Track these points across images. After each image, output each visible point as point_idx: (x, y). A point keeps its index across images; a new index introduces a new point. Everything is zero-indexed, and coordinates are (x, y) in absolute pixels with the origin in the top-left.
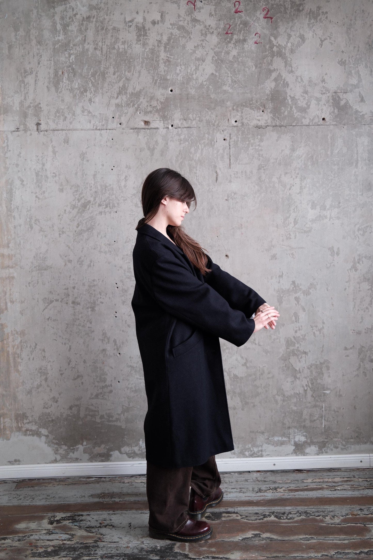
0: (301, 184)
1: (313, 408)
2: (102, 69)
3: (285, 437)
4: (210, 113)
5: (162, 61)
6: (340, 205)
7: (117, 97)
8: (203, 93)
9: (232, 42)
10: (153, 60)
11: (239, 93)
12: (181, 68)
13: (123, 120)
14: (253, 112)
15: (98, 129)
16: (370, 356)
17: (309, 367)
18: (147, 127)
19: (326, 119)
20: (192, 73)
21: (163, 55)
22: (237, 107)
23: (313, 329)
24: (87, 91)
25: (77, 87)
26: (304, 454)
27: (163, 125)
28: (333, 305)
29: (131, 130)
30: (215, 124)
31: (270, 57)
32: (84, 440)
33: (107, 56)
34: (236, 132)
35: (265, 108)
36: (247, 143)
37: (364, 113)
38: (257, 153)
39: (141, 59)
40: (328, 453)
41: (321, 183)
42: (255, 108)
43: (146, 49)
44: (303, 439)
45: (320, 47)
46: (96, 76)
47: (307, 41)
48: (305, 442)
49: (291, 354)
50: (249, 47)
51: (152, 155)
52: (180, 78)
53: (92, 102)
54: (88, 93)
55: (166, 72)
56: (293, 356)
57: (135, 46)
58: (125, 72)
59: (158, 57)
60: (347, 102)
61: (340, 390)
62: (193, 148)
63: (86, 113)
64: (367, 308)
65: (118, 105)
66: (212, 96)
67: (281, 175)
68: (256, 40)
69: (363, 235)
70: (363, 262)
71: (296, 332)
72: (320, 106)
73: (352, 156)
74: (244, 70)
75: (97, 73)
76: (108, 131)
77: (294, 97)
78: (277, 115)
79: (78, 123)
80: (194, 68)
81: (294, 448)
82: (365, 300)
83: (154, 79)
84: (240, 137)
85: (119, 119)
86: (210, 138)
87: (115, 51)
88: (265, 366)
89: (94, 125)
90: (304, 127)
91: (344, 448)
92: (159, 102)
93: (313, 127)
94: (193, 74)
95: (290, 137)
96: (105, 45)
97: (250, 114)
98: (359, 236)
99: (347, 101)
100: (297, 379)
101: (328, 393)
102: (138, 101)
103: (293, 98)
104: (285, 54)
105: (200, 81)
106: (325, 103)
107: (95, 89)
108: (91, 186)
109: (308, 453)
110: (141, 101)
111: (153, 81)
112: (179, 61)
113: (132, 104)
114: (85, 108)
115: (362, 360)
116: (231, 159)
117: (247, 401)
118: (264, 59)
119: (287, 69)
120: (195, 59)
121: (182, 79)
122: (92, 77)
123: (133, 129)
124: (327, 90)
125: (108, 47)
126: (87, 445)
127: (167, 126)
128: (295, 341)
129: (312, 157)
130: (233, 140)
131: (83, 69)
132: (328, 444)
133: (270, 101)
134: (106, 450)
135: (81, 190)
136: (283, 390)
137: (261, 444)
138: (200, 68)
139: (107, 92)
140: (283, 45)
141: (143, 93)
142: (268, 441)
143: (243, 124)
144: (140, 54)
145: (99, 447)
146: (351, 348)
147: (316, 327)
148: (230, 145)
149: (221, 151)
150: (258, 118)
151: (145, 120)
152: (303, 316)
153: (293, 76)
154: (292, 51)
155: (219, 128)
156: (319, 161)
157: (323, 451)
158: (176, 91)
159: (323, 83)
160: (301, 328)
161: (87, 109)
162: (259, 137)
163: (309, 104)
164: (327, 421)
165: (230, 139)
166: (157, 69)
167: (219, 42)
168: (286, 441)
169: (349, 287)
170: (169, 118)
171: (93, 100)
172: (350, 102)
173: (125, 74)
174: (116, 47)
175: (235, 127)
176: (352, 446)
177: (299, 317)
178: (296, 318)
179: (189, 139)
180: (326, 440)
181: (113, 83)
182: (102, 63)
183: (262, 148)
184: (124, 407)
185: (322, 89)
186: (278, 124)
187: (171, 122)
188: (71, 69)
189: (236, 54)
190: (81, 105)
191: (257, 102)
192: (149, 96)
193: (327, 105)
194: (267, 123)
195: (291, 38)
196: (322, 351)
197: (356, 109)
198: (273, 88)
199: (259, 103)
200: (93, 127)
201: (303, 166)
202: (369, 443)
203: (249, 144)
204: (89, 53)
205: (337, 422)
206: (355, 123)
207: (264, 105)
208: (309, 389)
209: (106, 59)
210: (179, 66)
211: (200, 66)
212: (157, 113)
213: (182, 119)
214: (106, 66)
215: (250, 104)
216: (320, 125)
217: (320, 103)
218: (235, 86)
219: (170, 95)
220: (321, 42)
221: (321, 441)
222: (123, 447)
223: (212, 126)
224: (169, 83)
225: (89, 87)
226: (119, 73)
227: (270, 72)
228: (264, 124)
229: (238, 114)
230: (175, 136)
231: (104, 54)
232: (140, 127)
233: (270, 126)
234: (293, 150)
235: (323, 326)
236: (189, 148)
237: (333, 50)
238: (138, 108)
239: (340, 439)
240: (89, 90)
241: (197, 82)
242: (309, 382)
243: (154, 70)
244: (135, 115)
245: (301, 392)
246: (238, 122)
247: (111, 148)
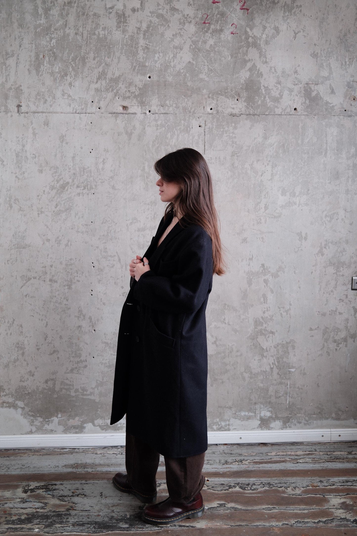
0: (272, 171)
1: (278, 385)
2: (82, 54)
3: (251, 412)
4: (186, 100)
5: (141, 48)
6: (309, 192)
7: (97, 82)
8: (180, 80)
9: (209, 32)
10: (132, 47)
11: (214, 81)
13: (102, 104)
14: (228, 100)
15: (77, 112)
16: (333, 337)
17: (276, 346)
18: (125, 112)
19: (298, 109)
20: (169, 61)
21: (142, 42)
22: (213, 95)
23: (280, 311)
24: (68, 75)
25: (57, 70)
26: (269, 428)
27: (141, 110)
28: (300, 287)
29: (110, 115)
30: (191, 111)
31: (245, 48)
32: (59, 413)
33: (87, 42)
34: (211, 119)
35: (239, 96)
36: (222, 130)
37: (334, 104)
38: (231, 140)
39: (120, 45)
40: (291, 427)
41: (291, 170)
42: (230, 96)
43: (125, 36)
44: (268, 414)
45: (294, 39)
46: (77, 61)
47: (281, 33)
48: (270, 417)
49: (259, 334)
50: (225, 37)
51: (130, 139)
52: (158, 65)
53: (72, 87)
54: (68, 77)
55: (145, 59)
56: (261, 335)
57: (115, 32)
58: (105, 57)
59: (137, 44)
60: (318, 94)
61: (304, 368)
62: (169, 133)
63: (66, 97)
64: (332, 291)
65: (98, 89)
66: (189, 84)
67: (253, 162)
68: (232, 30)
69: (330, 221)
70: (329, 247)
71: (264, 312)
72: (292, 96)
73: (322, 146)
74: (221, 59)
75: (77, 58)
76: (87, 115)
77: (267, 87)
78: (251, 104)
79: (58, 106)
80: (172, 56)
81: (259, 422)
82: (330, 284)
83: (132, 65)
84: (214, 124)
85: (98, 104)
86: (186, 124)
87: (96, 37)
88: (234, 345)
89: (73, 109)
90: (276, 116)
91: (307, 424)
92: (137, 88)
93: (285, 116)
94: (171, 62)
95: (263, 126)
96: (86, 30)
97: (225, 102)
98: (326, 222)
99: (319, 92)
100: (264, 357)
101: (293, 371)
102: (117, 87)
103: (266, 88)
104: (260, 45)
105: (177, 69)
107: (75, 74)
108: (70, 168)
109: (272, 428)
110: (119, 86)
111: (132, 67)
112: (158, 48)
113: (110, 89)
114: (66, 91)
115: (326, 340)
116: (205, 145)
117: (216, 377)
118: (240, 49)
119: (261, 60)
120: (174, 47)
121: (160, 66)
122: (72, 61)
123: (112, 114)
124: (300, 82)
125: (89, 33)
126: (61, 417)
127: (145, 112)
128: (263, 321)
129: (283, 145)
130: (208, 126)
131: (64, 53)
132: (292, 420)
133: (245, 91)
134: (80, 423)
135: (59, 172)
136: (250, 367)
137: (228, 419)
138: (177, 56)
139: (86, 77)
140: (259, 37)
141: (122, 79)
142: (235, 416)
143: (218, 112)
144: (119, 40)
145: (73, 419)
146: (316, 329)
148: (205, 132)
149: (196, 138)
150: (233, 106)
151: (123, 105)
152: (271, 297)
153: (267, 67)
154: (267, 43)
155: (195, 115)
156: (290, 149)
157: (287, 426)
158: (154, 78)
159: (296, 74)
160: (269, 309)
161: (67, 92)
162: (233, 124)
163: (282, 94)
164: (291, 398)
165: (205, 125)
166: (136, 56)
167: (197, 32)
168: (252, 416)
169: (315, 271)
170: (147, 104)
171: (73, 84)
172: (321, 94)
173: (104, 59)
174: (97, 32)
175: (210, 114)
176: (315, 422)
177: (268, 299)
178: (264, 300)
179: (165, 125)
180: (290, 416)
181: (93, 68)
182: (83, 48)
183: (236, 135)
184: (98, 382)
185: (295, 80)
186: (251, 112)
187: (149, 107)
188: (52, 53)
189: (213, 43)
190: (61, 88)
191: (232, 90)
192: (128, 82)
193: (299, 95)
194: (241, 111)
195: (266, 30)
196: (288, 332)
197: (326, 100)
198: (248, 78)
199: (234, 92)
201: (275, 154)
202: (330, 419)
203: (223, 131)
204: (70, 38)
205: (301, 399)
206: (325, 114)
207: (239, 94)
208: (275, 367)
209: (87, 44)
210: (158, 54)
211: (178, 54)
212: (135, 99)
213: (160, 105)
214: (86, 51)
215: (225, 93)
216: (291, 115)
217: (293, 93)
218: (211, 75)
219: (148, 81)
220: (294, 35)
221: (286, 416)
222: (96, 420)
223: (188, 112)
224: (148, 69)
225: (70, 71)
226: (99, 59)
227: (245, 62)
228: (238, 113)
229: (214, 102)
230: (152, 122)
231: (84, 40)
232: (118, 112)
233: (243, 114)
234: (266, 138)
235: (290, 308)
236: (166, 133)
237: (306, 43)
238: (117, 93)
239: (303, 415)
240: (69, 74)
241: (175, 70)
242: (275, 360)
243: (133, 56)
244: (113, 100)
245: (267, 370)
246: (213, 110)
247: (90, 131)
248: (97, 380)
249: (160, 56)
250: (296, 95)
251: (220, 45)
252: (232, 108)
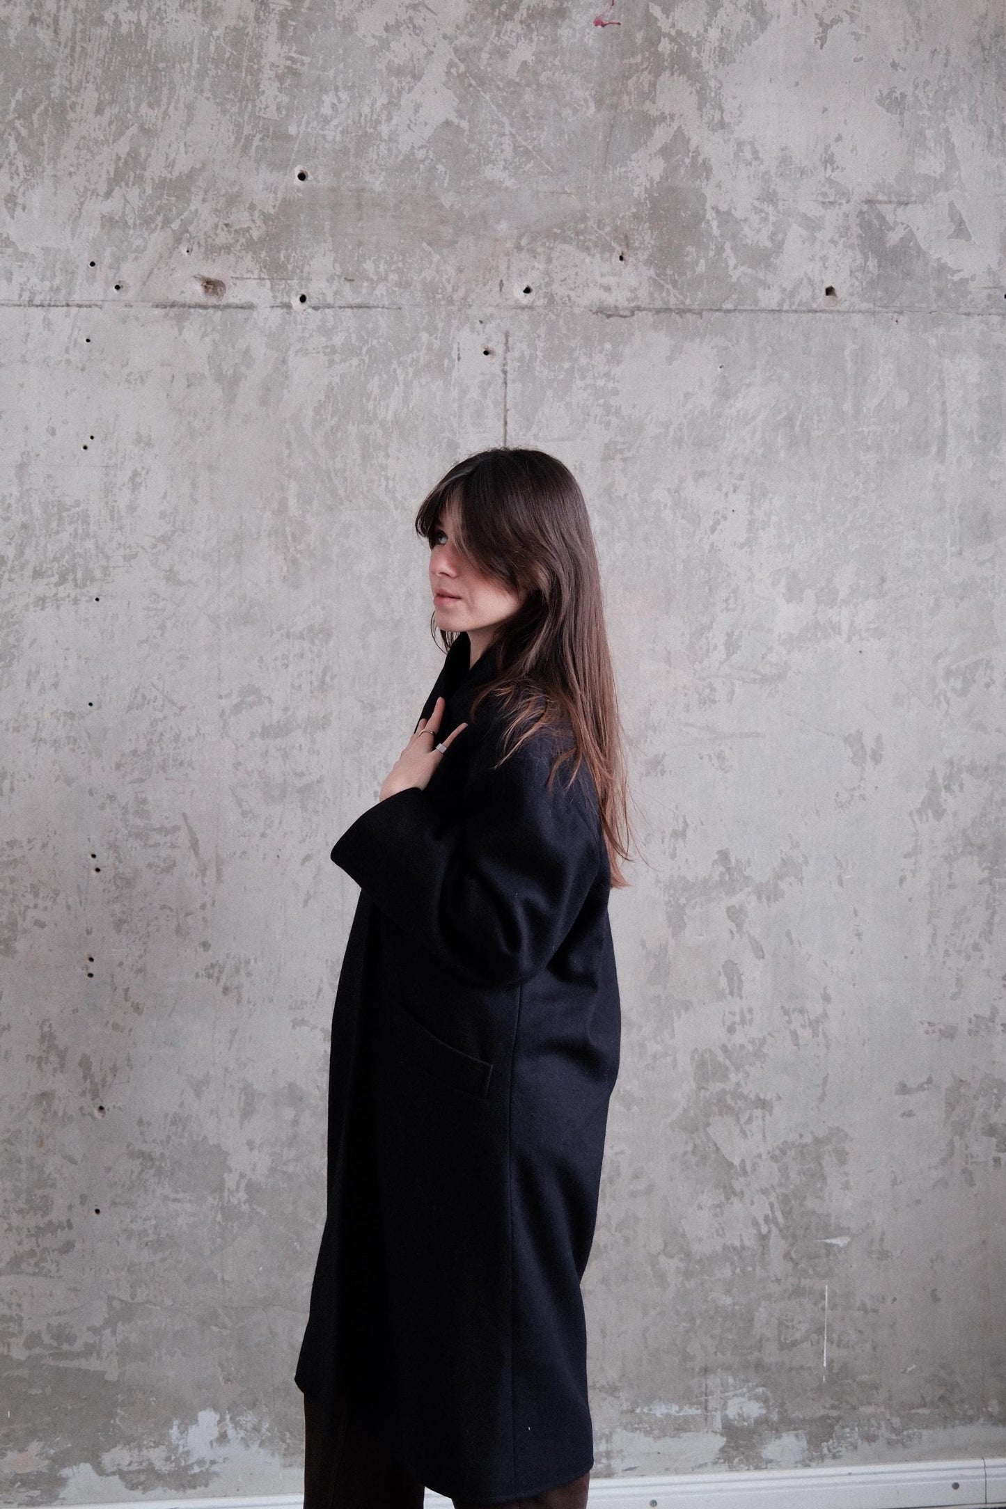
0: (751, 512)
1: (789, 1299)
2: (56, 92)
3: (691, 1404)
4: (436, 258)
5: (268, 73)
6: (887, 586)
7: (109, 194)
8: (414, 188)
9: (517, 17)
10: (238, 67)
11: (538, 192)
12: (339, 99)
13: (130, 272)
14: (588, 260)
15: (37, 301)
16: (985, 1116)
17: (777, 1152)
18: (213, 300)
19: (838, 291)
20: (375, 117)
21: (274, 52)
22: (534, 240)
23: (789, 1022)
26: (758, 1463)
27: (271, 294)
28: (859, 935)
29: (157, 311)
30: (455, 297)
31: (646, 73)
33: (73, 49)
34: (526, 326)
35: (628, 245)
36: (567, 365)
37: (965, 274)
38: (601, 402)
39: (195, 61)
40: (840, 1457)
41: (819, 509)
42: (596, 246)
43: (214, 28)
44: (754, 1410)
45: (818, 46)
46: (35, 117)
47: (773, 23)
48: (762, 1421)
49: (715, 1109)
50: (574, 36)
51: (230, 398)
52: (332, 133)
53: (19, 209)
55: (284, 112)
56: (721, 1114)
57: (174, 16)
58: (138, 106)
59: (256, 56)
60: (910, 237)
61: (883, 1233)
62: (376, 378)
64: (976, 947)
65: (111, 219)
66: (447, 200)
67: (682, 480)
68: (599, 12)
69: (963, 693)
70: (961, 787)
71: (731, 1030)
72: (818, 244)
73: (926, 420)
74: (560, 114)
75: (36, 106)
76: (74, 310)
77: (729, 213)
78: (669, 272)
80: (385, 100)
82: (968, 920)
83: (240, 132)
84: (540, 344)
85: (114, 271)
86: (437, 344)
87: (104, 32)
88: (622, 1152)
89: (22, 290)
90: (762, 316)
91: (898, 1442)
92: (256, 213)
93: (794, 317)
94: (380, 122)
95: (715, 350)
96: (70, 10)
97: (576, 266)
98: (949, 694)
99: (911, 230)
100: (736, 1195)
101: (841, 1245)
102: (184, 209)
103: (725, 217)
104: (699, 65)
105: (405, 148)
106: (836, 237)
107: (27, 162)
108: (10, 506)
109: (771, 1461)
110: (192, 208)
111: (238, 139)
112: (331, 73)
113: (159, 219)
115: (960, 1128)
116: (508, 420)
118: (627, 78)
119: (705, 117)
120: (389, 69)
121: (339, 137)
122: (18, 118)
123: (165, 307)
124: (844, 194)
125: (79, 17)
127: (286, 300)
128: (727, 1062)
129: (790, 419)
130: (517, 354)
132: (843, 1427)
133: (647, 225)
134: (46, 1462)
136: (684, 1235)
137: (607, 1431)
138: (403, 102)
139: (70, 174)
140: (694, 35)
141: (201, 182)
142: (633, 1421)
143: (551, 300)
144: (192, 42)
145: (22, 1450)
146: (921, 1088)
147: (802, 1011)
148: (505, 372)
149: (474, 393)
150: (605, 281)
151: (207, 275)
152: (755, 973)
153: (727, 141)
154: (723, 56)
155: (469, 312)
156: (814, 433)
157: (825, 1451)
158: (320, 178)
159: (829, 168)
160: (748, 1017)
162: (608, 346)
163: (780, 236)
164: (838, 1346)
165: (507, 349)
166: (253, 101)
167: (472, 16)
168: (693, 1417)
169: (914, 872)
170: (294, 271)
171: (20, 201)
172: (919, 235)
173: (137, 111)
174: (108, 16)
175: (523, 308)
176: (925, 1432)
177: (743, 978)
178: (730, 984)
179: (361, 349)
180: (834, 1413)
181: (96, 142)
182: (57, 72)
183: (616, 385)
184: (116, 1304)
185: (825, 189)
186: (673, 302)
187: (301, 286)
189: (530, 58)
191: (600, 224)
192: (223, 192)
193: (841, 242)
194: (636, 298)
195: (721, 12)
196: (822, 1099)
197: (939, 260)
198: (657, 179)
199: (608, 229)
200: (21, 296)
201: (760, 452)
202: (981, 1421)
203: (572, 368)
204: (12, 34)
205: (874, 1349)
206: (934, 307)
207: (626, 236)
208: (775, 1231)
209: (72, 56)
210: (331, 94)
211: (405, 97)
212: (250, 254)
213: (339, 277)
214: (70, 81)
215: (577, 233)
216: (816, 312)
217: (818, 235)
218: (526, 168)
219: (299, 190)
220: (820, 30)
221: (818, 1415)
222: (108, 1450)
223: (443, 303)
224: (296, 149)
225: (8, 155)
226: (116, 110)
227: (648, 123)
228: (626, 304)
229: (536, 265)
230: (311, 336)
231: (63, 41)
232: (188, 298)
233: (645, 309)
234: (725, 394)
235: (825, 1010)
236: (363, 378)
237: (861, 59)
238: (182, 234)
239: (883, 1410)
240: (6, 164)
241: (394, 151)
242: (776, 1205)
243: (241, 101)
244: (170, 257)
245: (747, 1243)
246: (533, 293)
247: (83, 370)
248: (111, 1299)
249: (340, 102)
250: (833, 241)
251: (557, 63)
252: (601, 286)
